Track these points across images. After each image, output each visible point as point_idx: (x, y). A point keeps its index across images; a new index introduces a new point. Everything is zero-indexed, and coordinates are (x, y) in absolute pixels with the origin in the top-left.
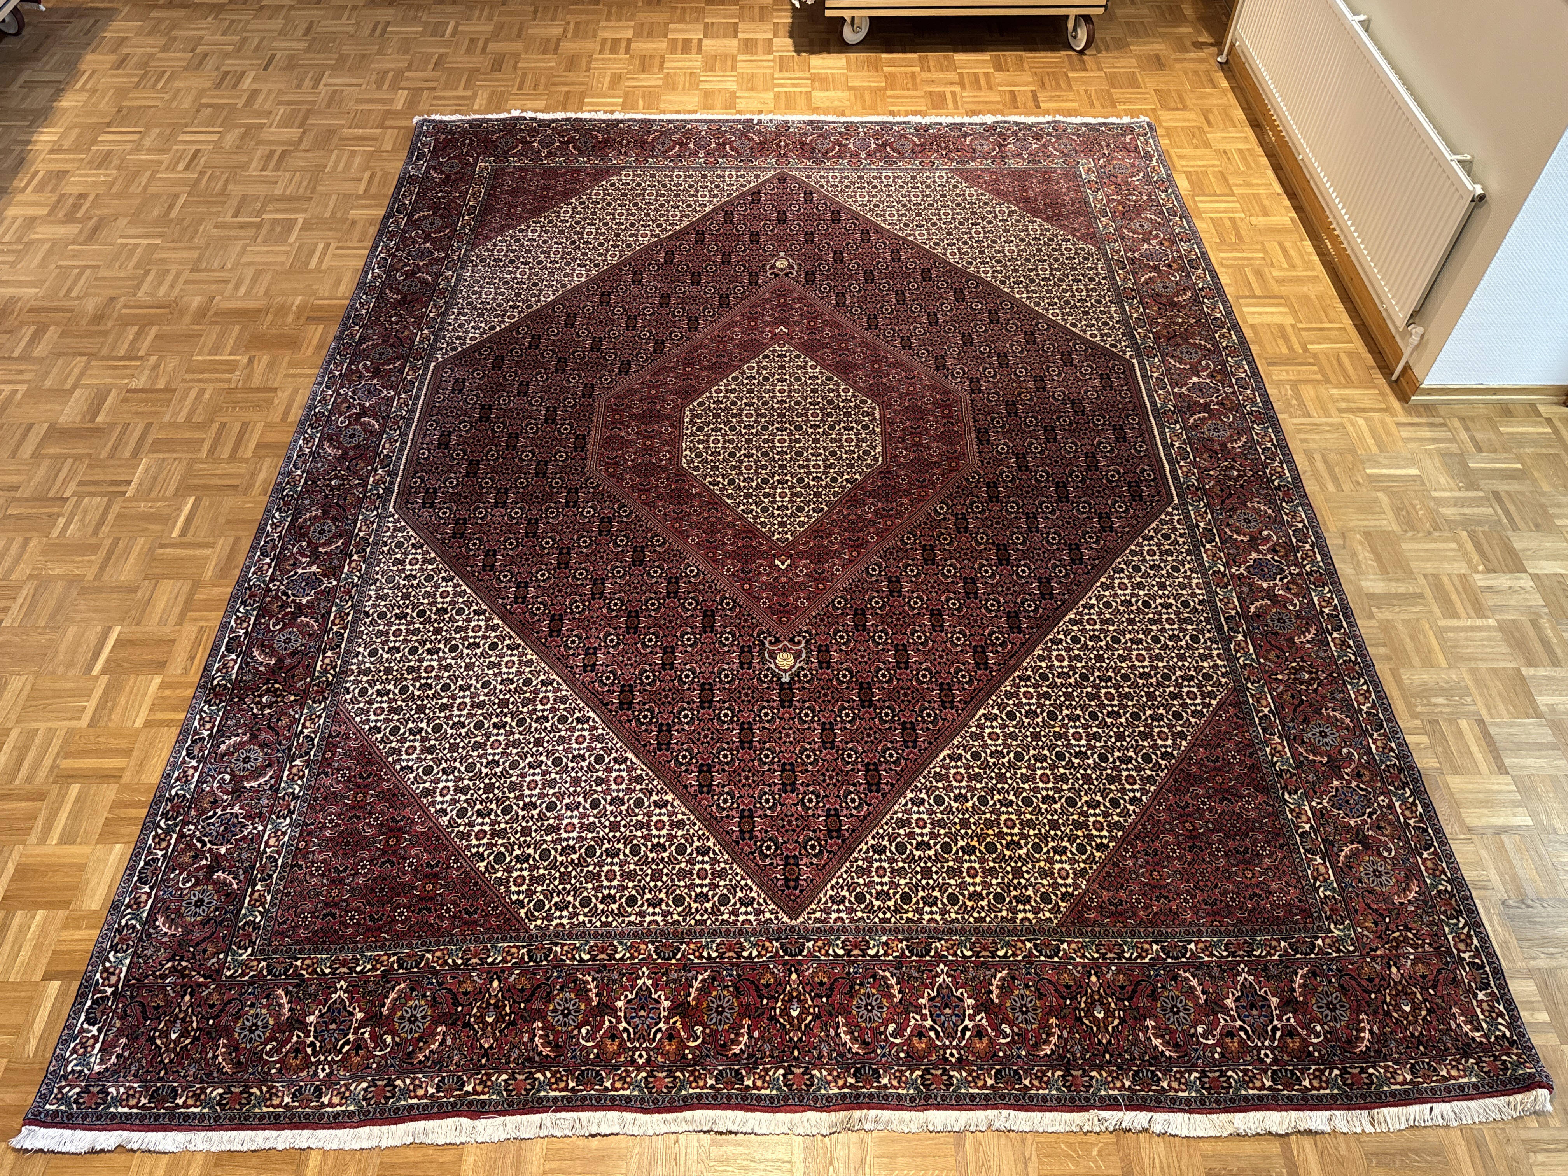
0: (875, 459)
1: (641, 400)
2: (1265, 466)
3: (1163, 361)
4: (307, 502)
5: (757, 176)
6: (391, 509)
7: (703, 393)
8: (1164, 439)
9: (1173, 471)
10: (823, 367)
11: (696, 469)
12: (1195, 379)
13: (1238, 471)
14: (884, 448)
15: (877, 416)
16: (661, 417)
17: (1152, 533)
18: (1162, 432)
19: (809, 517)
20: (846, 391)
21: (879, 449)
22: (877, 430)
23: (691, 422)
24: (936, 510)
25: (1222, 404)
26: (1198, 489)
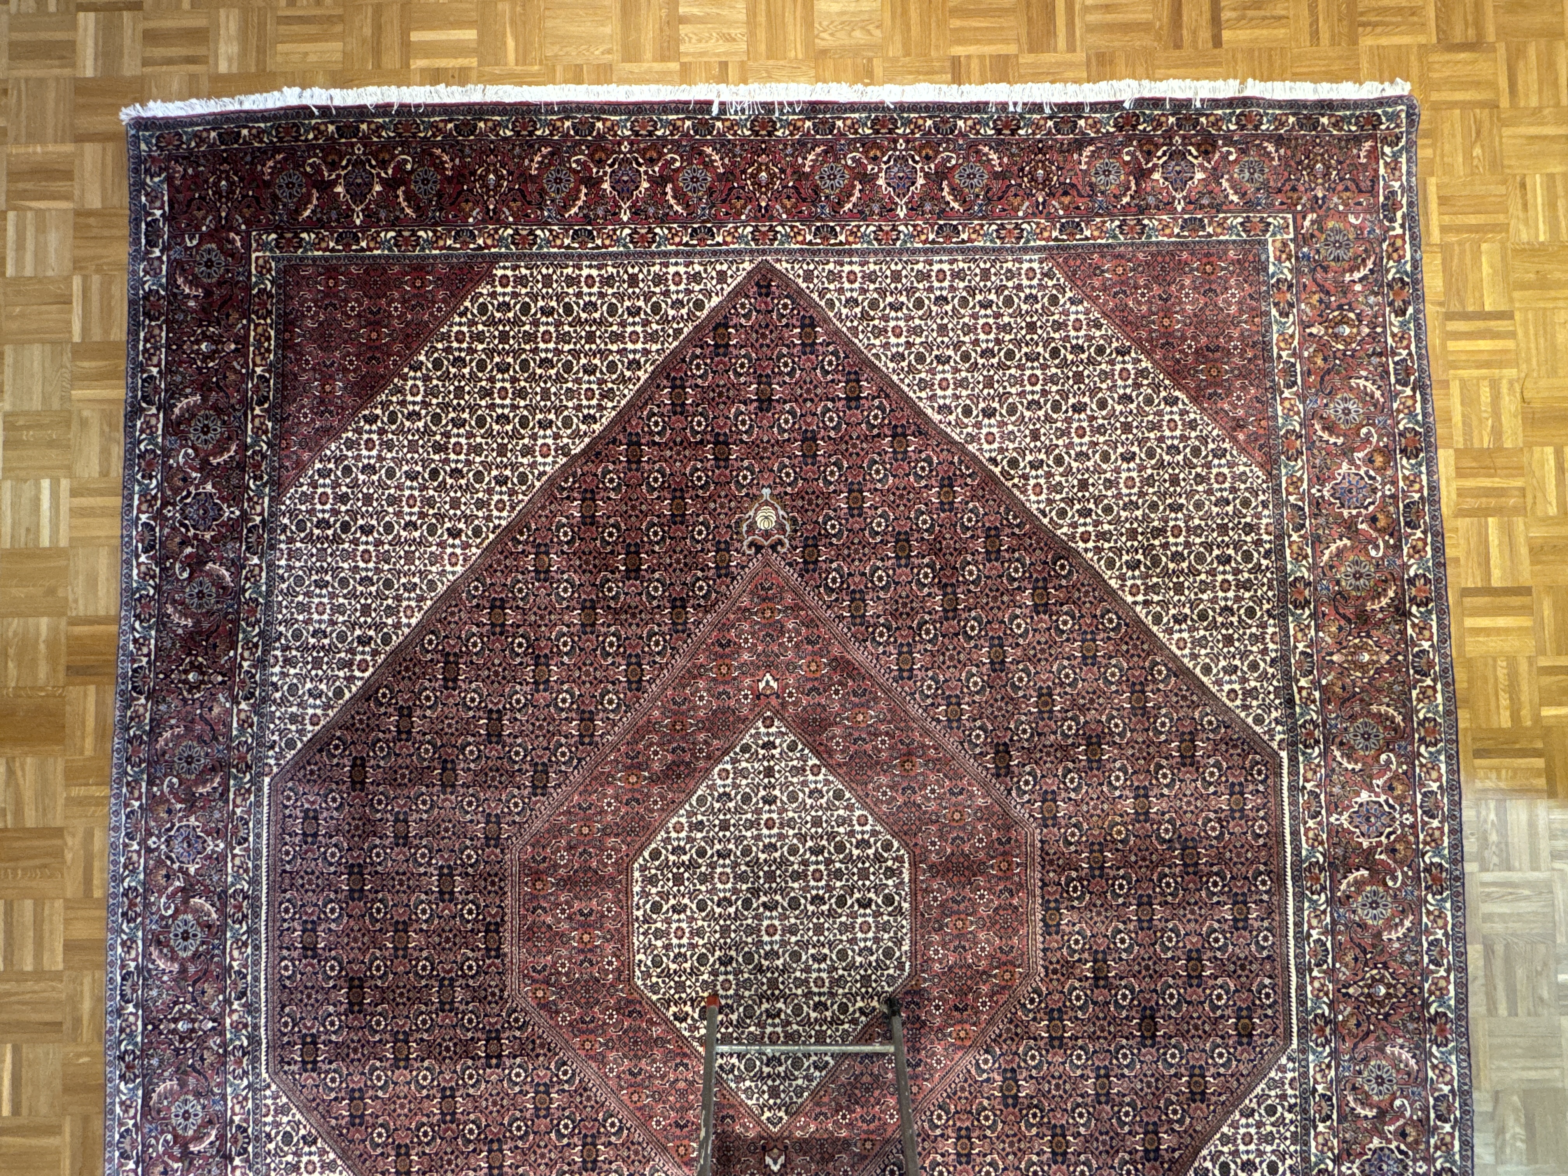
0: (901, 967)
1: (570, 848)
2: (1425, 974)
3: (1324, 754)
4: (155, 1062)
5: (722, 277)
6: (265, 1075)
7: (655, 832)
8: (1298, 924)
9: (1301, 987)
10: (831, 769)
11: (654, 989)
12: (1364, 796)
13: (1388, 986)
14: (914, 943)
15: (906, 877)
16: (601, 881)
17: (1254, 1105)
18: (1299, 910)
19: (809, 1078)
20: (863, 822)
21: (906, 948)
22: (906, 905)
23: (645, 894)
24: (977, 1064)
25: (1392, 851)
26: (1328, 1022)
